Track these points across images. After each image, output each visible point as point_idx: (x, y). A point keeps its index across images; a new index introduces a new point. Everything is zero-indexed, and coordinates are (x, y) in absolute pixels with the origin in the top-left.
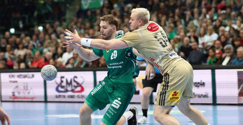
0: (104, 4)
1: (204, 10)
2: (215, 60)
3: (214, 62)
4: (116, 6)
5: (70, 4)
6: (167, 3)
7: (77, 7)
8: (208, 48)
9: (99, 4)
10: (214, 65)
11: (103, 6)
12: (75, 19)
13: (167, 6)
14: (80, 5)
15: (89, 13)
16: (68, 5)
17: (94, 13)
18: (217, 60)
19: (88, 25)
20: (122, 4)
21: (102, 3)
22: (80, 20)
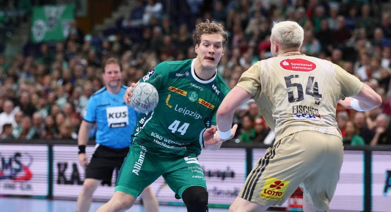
0: (70, 35)
1: (236, 52)
2: (252, 134)
3: (251, 138)
4: (88, 38)
5: (13, 32)
6: (175, 36)
7: (25, 39)
8: (242, 115)
9: (62, 34)
10: (250, 144)
11: (69, 39)
12: (20, 58)
13: (175, 42)
14: (30, 34)
15: (44, 48)
16: (9, 34)
17: (52, 48)
18: (257, 134)
19: (41, 68)
20: (100, 36)
21: (66, 33)
22: (29, 59)
